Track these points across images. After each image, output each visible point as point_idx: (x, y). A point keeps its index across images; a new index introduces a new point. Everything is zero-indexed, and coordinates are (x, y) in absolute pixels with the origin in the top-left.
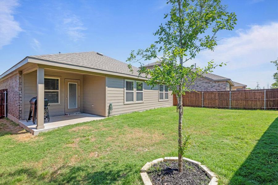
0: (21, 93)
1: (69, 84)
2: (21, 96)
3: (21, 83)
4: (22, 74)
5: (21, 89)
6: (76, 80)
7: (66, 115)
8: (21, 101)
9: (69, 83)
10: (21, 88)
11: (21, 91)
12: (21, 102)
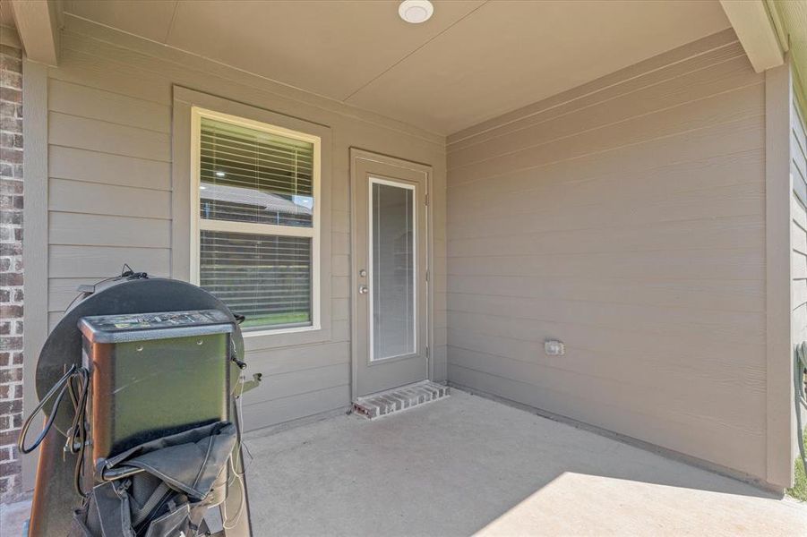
0: (12, 241)
1: (375, 185)
2: (13, 270)
3: (19, 141)
4: (27, 61)
5: (20, 202)
6: (414, 168)
7: (360, 409)
8: (18, 312)
9: (372, 180)
10: (19, 187)
11: (17, 220)
12: (14, 323)
